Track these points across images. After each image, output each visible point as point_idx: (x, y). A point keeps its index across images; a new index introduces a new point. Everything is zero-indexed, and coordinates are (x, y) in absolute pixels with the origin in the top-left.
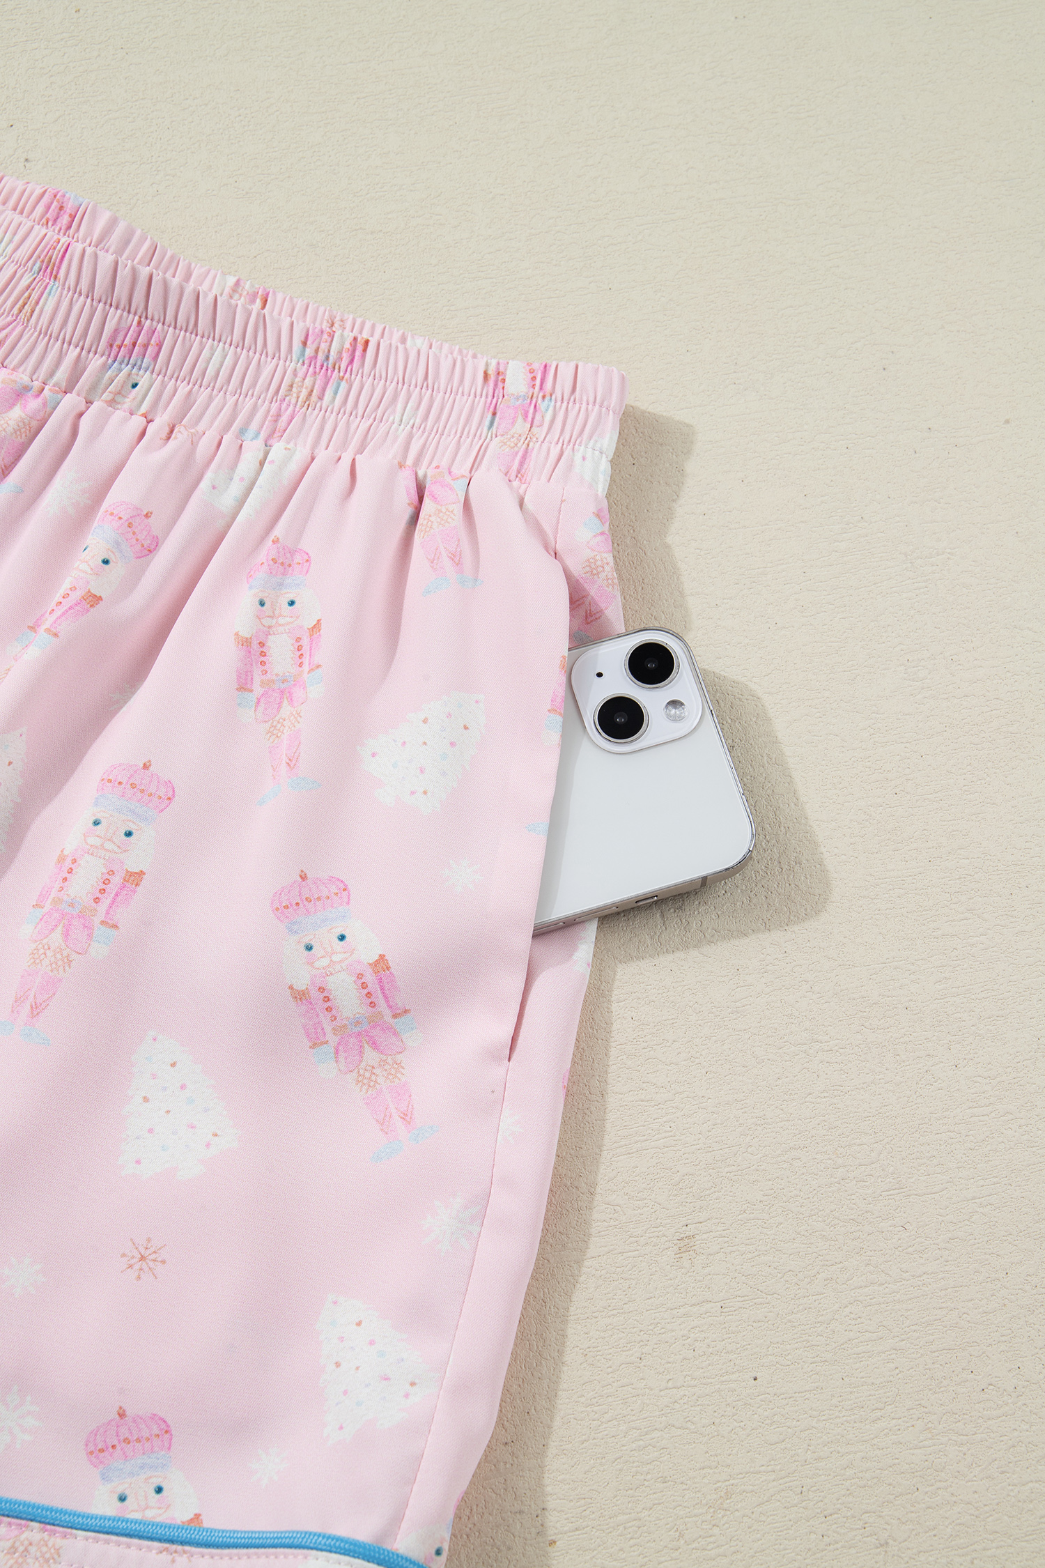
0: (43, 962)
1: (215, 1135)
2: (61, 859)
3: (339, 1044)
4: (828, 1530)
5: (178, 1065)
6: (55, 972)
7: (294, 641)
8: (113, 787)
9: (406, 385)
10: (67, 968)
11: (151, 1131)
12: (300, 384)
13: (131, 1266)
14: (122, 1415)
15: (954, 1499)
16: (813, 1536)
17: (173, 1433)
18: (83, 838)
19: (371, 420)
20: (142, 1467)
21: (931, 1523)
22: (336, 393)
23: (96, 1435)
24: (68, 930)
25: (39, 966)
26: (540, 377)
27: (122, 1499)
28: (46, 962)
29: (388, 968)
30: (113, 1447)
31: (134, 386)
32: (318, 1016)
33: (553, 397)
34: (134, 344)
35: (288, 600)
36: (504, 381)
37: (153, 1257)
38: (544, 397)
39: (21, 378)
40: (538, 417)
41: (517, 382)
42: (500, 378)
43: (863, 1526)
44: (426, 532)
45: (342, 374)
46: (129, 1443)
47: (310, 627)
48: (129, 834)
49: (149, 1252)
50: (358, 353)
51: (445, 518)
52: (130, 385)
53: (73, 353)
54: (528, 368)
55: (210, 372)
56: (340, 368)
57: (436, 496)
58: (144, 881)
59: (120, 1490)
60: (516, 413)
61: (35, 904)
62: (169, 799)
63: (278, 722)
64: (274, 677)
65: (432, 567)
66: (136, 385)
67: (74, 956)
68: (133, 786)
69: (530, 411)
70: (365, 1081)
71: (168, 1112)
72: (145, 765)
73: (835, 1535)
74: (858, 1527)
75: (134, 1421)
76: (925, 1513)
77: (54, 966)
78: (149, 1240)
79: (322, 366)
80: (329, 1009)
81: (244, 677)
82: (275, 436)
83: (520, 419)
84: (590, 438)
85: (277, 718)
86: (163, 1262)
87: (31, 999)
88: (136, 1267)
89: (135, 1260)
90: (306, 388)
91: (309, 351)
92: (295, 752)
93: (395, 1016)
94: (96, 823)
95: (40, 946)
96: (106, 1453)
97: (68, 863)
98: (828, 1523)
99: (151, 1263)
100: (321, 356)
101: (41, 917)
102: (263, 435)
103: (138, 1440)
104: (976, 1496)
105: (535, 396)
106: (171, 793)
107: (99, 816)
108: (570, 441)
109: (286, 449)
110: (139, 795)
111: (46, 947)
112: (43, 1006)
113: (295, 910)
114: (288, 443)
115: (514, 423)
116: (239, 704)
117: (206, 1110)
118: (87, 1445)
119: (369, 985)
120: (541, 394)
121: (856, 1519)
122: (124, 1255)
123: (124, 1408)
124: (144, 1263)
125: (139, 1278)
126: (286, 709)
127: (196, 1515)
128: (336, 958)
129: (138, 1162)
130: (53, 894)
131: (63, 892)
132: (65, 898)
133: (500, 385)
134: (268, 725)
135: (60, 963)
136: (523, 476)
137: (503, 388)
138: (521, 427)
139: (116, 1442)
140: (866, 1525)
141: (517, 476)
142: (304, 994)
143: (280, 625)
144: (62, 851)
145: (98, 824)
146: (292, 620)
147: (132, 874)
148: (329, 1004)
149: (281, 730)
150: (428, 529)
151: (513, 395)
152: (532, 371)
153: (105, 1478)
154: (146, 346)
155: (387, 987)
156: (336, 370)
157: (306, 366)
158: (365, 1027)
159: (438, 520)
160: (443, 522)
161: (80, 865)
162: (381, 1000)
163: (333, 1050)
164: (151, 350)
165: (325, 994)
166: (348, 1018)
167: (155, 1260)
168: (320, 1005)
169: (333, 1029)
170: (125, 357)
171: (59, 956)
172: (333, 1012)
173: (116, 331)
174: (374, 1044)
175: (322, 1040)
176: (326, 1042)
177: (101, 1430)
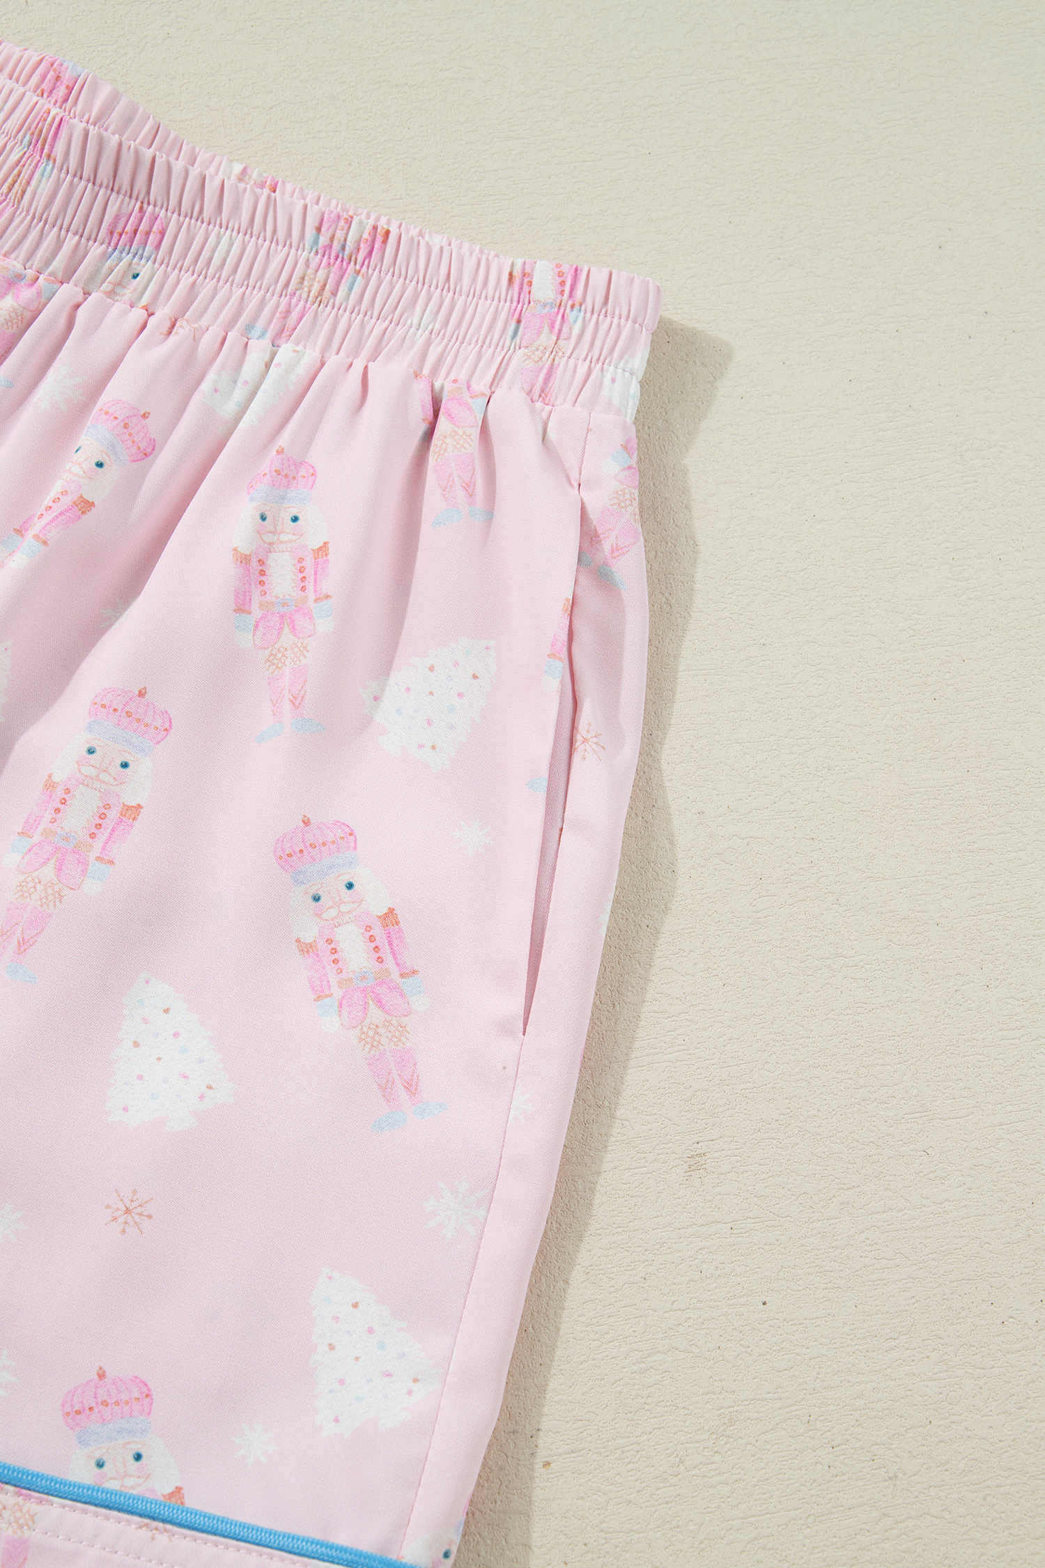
0: (33, 896)
1: (209, 1087)
2: (50, 786)
3: (342, 997)
4: (835, 1460)
5: (171, 1011)
6: (45, 907)
7: (296, 562)
8: (108, 713)
9: (426, 286)
10: (58, 904)
11: (140, 1077)
12: (312, 276)
13: (115, 1219)
14: (101, 1376)
15: (968, 1433)
16: (819, 1467)
17: (154, 1397)
18: (76, 766)
19: (387, 322)
20: (120, 1432)
21: (943, 1457)
22: (351, 289)
23: (73, 1395)
24: (61, 865)
25: (28, 900)
26: (570, 281)
27: (100, 1465)
28: (35, 896)
29: (397, 923)
30: (91, 1409)
31: (135, 276)
32: (323, 967)
33: (583, 307)
34: (136, 232)
35: (292, 515)
36: (530, 283)
37: (139, 1210)
38: (573, 306)
39: (15, 266)
40: (565, 330)
41: (544, 288)
42: (526, 280)
43: (873, 1458)
44: (440, 454)
45: (358, 267)
46: (107, 1405)
47: (315, 548)
48: (125, 765)
49: (134, 1205)
50: (377, 246)
51: (461, 442)
52: (131, 275)
53: (71, 241)
54: (557, 271)
55: (216, 261)
56: (356, 260)
57: (453, 415)
58: (141, 815)
59: (98, 1454)
60: (542, 322)
61: (20, 831)
62: (166, 730)
63: (279, 651)
64: (273, 599)
65: (444, 496)
66: (138, 275)
67: (66, 891)
68: (129, 714)
69: (557, 320)
70: (369, 1040)
71: (159, 1059)
72: (140, 692)
73: (842, 1466)
74: (866, 1458)
75: (114, 1383)
76: (938, 1447)
77: (44, 900)
78: (135, 1192)
79: (337, 257)
80: (335, 962)
81: (244, 598)
82: (284, 335)
83: (546, 330)
84: (621, 357)
85: (277, 646)
86: (150, 1217)
87: (18, 934)
88: (121, 1220)
89: (120, 1213)
90: (319, 282)
91: (323, 240)
92: (300, 691)
93: (402, 975)
94: (91, 751)
95: (30, 879)
96: (83, 1416)
97: (60, 792)
98: (835, 1454)
99: (137, 1218)
100: (336, 246)
101: (30, 847)
102: (270, 334)
103: (117, 1403)
104: (992, 1431)
105: (563, 304)
106: (168, 724)
107: (94, 744)
108: (599, 359)
109: (294, 351)
110: (135, 724)
111: (36, 880)
112: (31, 942)
113: (298, 858)
114: (297, 344)
115: (539, 333)
116: (237, 627)
117: (201, 1061)
118: (63, 1406)
119: (377, 939)
120: (570, 303)
121: (865, 1451)
122: (108, 1207)
123: (104, 1369)
124: (129, 1217)
125: (124, 1232)
126: (287, 638)
127: (177, 1488)
128: (344, 908)
129: (125, 1109)
130: (44, 824)
131: (56, 824)
132: (58, 830)
133: (526, 289)
134: (267, 652)
135: (50, 898)
136: (546, 396)
137: (530, 292)
138: (547, 339)
139: (93, 1404)
140: (874, 1458)
141: (540, 396)
142: (311, 947)
143: (281, 542)
144: (50, 776)
145: (93, 752)
146: (295, 538)
147: (129, 808)
148: (335, 956)
149: (283, 661)
150: (442, 452)
151: (539, 301)
152: (561, 274)
153: (82, 1442)
154: (148, 234)
155: (395, 942)
156: (352, 263)
157: (319, 256)
158: (371, 982)
159: (454, 443)
160: (458, 446)
161: (74, 796)
162: (389, 958)
163: (336, 1004)
164: (152, 238)
165: (333, 946)
166: (354, 972)
167: (140, 1214)
168: (327, 958)
169: (339, 982)
170: (125, 245)
171: (50, 891)
172: (340, 965)
173: (117, 217)
174: (379, 1001)
175: (327, 992)
176: (331, 995)
177: (79, 1391)
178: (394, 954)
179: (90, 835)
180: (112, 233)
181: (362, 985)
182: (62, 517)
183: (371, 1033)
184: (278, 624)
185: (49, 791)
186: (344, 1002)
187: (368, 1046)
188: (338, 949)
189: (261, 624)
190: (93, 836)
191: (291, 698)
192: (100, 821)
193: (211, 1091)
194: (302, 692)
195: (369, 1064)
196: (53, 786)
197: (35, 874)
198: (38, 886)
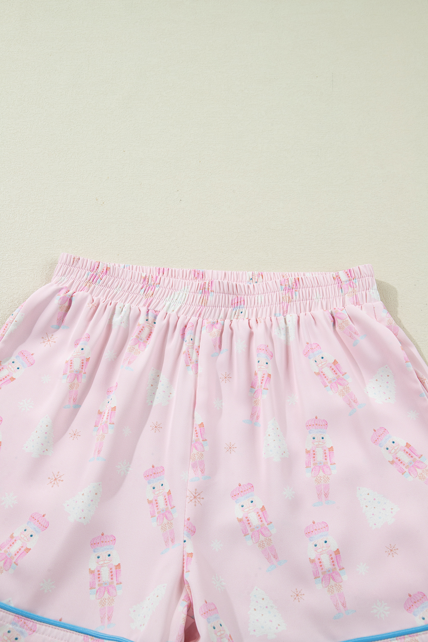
1: (392, 509)
2: (308, 452)
3: (409, 471)
5: (370, 494)
6: (326, 483)
7: (330, 368)
8: (312, 427)
9: (314, 287)
10: (329, 480)
11: (373, 514)
12: (285, 296)
13: (389, 554)
14: (410, 596)
17: (426, 595)
18: (312, 444)
19: (309, 300)
22: (296, 296)
23: (406, 604)
24: (323, 470)
25: (321, 483)
26: (349, 273)
27: (424, 619)
28: (322, 481)
29: (410, 446)
30: (412, 605)
31: (242, 313)
32: (399, 466)
33: (356, 278)
36: (339, 278)
37: (394, 549)
38: (353, 279)
39: (211, 321)
40: (354, 285)
41: (344, 277)
42: (338, 278)
45: (295, 290)
46: (416, 602)
47: (333, 362)
48: (323, 438)
49: (392, 548)
50: (298, 282)
52: (240, 313)
53: (223, 309)
54: (345, 272)
56: (294, 288)
58: (334, 449)
59: (421, 616)
60: (348, 286)
61: (306, 467)
62: (327, 424)
63: (340, 391)
64: (331, 380)
66: (242, 312)
67: (329, 476)
68: (316, 425)
69: (351, 284)
70: (422, 478)
71: (374, 508)
75: (414, 596)
77: (325, 481)
78: (390, 545)
79: (289, 289)
80: (401, 463)
81: (323, 383)
82: (285, 313)
83: (350, 287)
84: (372, 287)
87: (323, 493)
88: (391, 554)
89: (390, 552)
90: (288, 297)
91: (284, 287)
93: (419, 458)
96: (412, 608)
97: (312, 452)
100: (288, 287)
101: (312, 470)
102: (282, 314)
103: (418, 601)
105: (351, 279)
106: (326, 423)
107: (313, 436)
108: (367, 289)
109: (290, 316)
110: (319, 426)
111: (320, 477)
112: (328, 493)
113: (378, 440)
114: (290, 314)
115: (348, 289)
116: (327, 391)
117: (385, 503)
118: (405, 608)
119: (408, 452)
120: (352, 279)
122: (386, 552)
123: (410, 593)
124: (392, 552)
125: (393, 556)
126: (340, 387)
128: (395, 448)
129: (375, 524)
130: (312, 462)
131: (315, 461)
132: (317, 462)
133: (339, 279)
134: (337, 394)
135: (326, 480)
136: (358, 303)
137: (340, 280)
138: (350, 289)
141: (356, 304)
142: (393, 462)
143: (323, 365)
144: (306, 449)
145: (314, 438)
146: (325, 362)
147: (330, 448)
148: (400, 461)
150: (343, 328)
151: (344, 281)
152: (346, 273)
153: (416, 615)
155: (413, 451)
156: (293, 289)
157: (285, 291)
158: (413, 463)
159: (345, 324)
160: (347, 325)
161: (316, 452)
162: (413, 455)
163: (408, 473)
164: (242, 302)
165: (398, 459)
166: (407, 463)
167: (395, 550)
168: (399, 463)
169: (405, 467)
170: (236, 306)
171: (325, 478)
172: (403, 463)
173: (232, 300)
174: (418, 467)
175: (404, 471)
176: (405, 472)
177: (407, 602)
178: (414, 453)
179: (325, 459)
180: (232, 304)
181: (411, 465)
182: (267, 381)
183: (421, 476)
184: (335, 385)
185: (308, 454)
186: (410, 471)
187: (423, 479)
188: (400, 459)
189: (332, 387)
190: (326, 459)
191: (354, 401)
192: (325, 455)
193: (393, 510)
194: (355, 398)
195: (426, 484)
196: (309, 452)
197: (318, 476)
198: (321, 478)
